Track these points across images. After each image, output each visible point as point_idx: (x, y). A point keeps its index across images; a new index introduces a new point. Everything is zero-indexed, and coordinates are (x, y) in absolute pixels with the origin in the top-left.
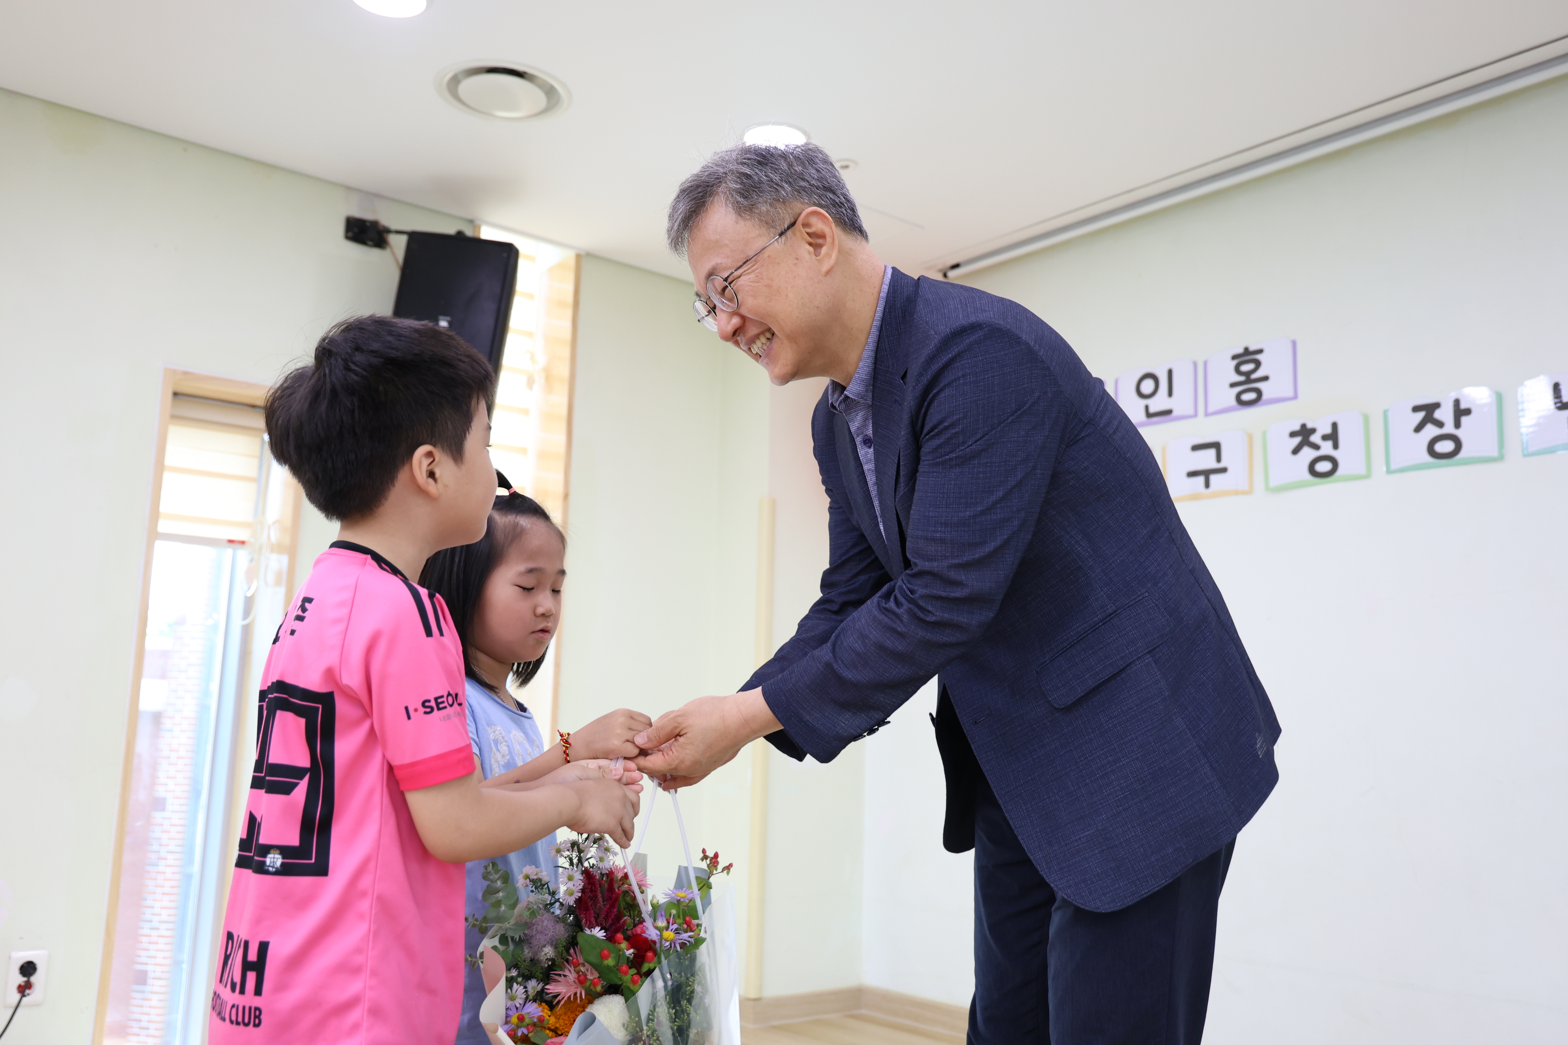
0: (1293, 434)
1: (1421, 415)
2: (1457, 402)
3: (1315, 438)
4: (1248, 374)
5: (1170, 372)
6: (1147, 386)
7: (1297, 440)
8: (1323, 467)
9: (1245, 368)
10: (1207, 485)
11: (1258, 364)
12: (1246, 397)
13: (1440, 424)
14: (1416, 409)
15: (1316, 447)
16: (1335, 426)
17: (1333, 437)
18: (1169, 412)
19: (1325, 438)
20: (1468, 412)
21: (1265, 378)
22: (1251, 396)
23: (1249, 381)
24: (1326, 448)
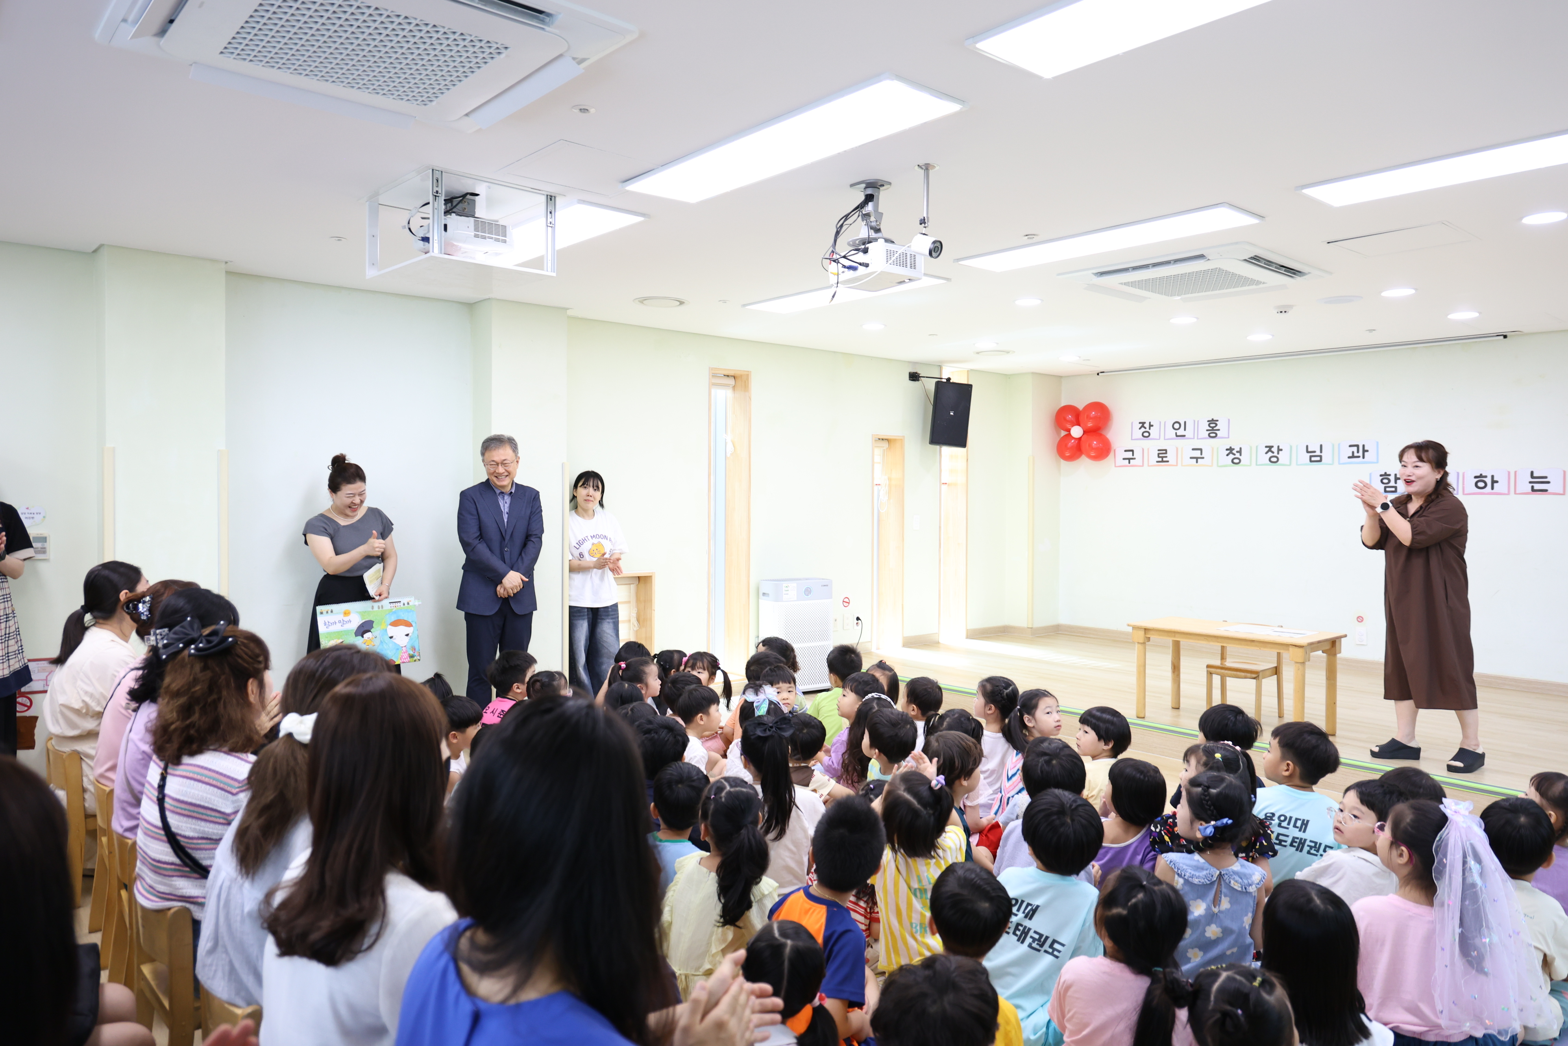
0: (1227, 450)
1: (1268, 449)
2: (1278, 447)
3: (1234, 452)
4: (1213, 427)
5: (1185, 422)
6: (1177, 426)
7: (1228, 451)
8: (1236, 461)
9: (1212, 425)
10: (1197, 462)
11: (1216, 425)
12: (1212, 435)
13: (1273, 453)
14: (1266, 447)
15: (1234, 455)
16: (1241, 448)
17: (1240, 452)
18: (1184, 436)
19: (1237, 452)
20: (1281, 450)
21: (1219, 430)
22: (1214, 435)
23: (1213, 430)
24: (1238, 455)
